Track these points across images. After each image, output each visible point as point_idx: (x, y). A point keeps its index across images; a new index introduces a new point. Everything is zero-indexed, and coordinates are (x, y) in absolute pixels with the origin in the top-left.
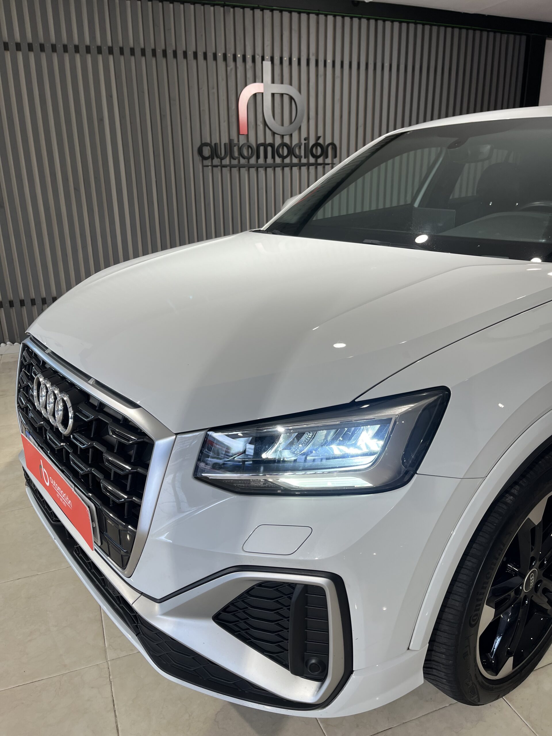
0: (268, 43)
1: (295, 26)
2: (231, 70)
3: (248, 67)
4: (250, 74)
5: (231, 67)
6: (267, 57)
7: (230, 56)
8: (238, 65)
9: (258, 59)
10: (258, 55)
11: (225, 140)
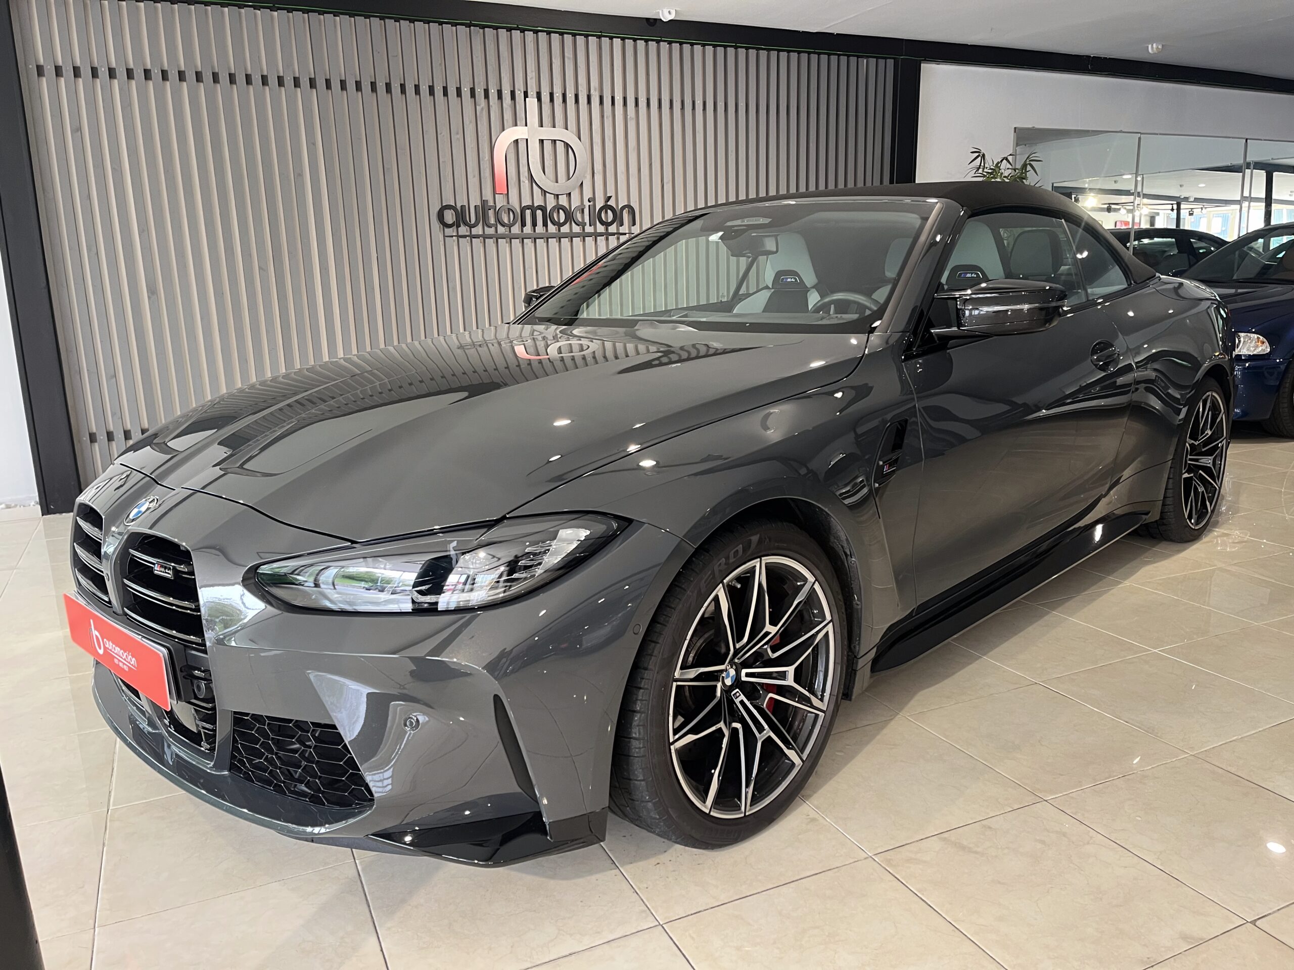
0: (532, 74)
1: (569, 53)
2: (482, 109)
3: (504, 105)
4: (508, 115)
5: (482, 106)
6: (532, 93)
7: (480, 92)
8: (491, 104)
9: (519, 95)
10: (519, 90)
11: (475, 201)
